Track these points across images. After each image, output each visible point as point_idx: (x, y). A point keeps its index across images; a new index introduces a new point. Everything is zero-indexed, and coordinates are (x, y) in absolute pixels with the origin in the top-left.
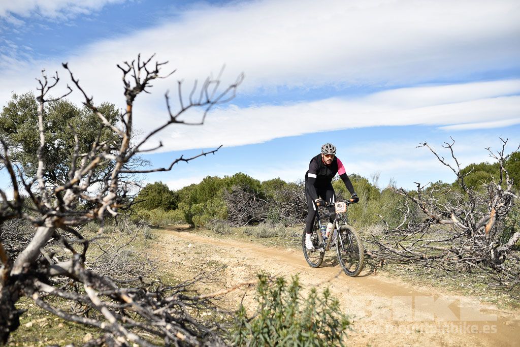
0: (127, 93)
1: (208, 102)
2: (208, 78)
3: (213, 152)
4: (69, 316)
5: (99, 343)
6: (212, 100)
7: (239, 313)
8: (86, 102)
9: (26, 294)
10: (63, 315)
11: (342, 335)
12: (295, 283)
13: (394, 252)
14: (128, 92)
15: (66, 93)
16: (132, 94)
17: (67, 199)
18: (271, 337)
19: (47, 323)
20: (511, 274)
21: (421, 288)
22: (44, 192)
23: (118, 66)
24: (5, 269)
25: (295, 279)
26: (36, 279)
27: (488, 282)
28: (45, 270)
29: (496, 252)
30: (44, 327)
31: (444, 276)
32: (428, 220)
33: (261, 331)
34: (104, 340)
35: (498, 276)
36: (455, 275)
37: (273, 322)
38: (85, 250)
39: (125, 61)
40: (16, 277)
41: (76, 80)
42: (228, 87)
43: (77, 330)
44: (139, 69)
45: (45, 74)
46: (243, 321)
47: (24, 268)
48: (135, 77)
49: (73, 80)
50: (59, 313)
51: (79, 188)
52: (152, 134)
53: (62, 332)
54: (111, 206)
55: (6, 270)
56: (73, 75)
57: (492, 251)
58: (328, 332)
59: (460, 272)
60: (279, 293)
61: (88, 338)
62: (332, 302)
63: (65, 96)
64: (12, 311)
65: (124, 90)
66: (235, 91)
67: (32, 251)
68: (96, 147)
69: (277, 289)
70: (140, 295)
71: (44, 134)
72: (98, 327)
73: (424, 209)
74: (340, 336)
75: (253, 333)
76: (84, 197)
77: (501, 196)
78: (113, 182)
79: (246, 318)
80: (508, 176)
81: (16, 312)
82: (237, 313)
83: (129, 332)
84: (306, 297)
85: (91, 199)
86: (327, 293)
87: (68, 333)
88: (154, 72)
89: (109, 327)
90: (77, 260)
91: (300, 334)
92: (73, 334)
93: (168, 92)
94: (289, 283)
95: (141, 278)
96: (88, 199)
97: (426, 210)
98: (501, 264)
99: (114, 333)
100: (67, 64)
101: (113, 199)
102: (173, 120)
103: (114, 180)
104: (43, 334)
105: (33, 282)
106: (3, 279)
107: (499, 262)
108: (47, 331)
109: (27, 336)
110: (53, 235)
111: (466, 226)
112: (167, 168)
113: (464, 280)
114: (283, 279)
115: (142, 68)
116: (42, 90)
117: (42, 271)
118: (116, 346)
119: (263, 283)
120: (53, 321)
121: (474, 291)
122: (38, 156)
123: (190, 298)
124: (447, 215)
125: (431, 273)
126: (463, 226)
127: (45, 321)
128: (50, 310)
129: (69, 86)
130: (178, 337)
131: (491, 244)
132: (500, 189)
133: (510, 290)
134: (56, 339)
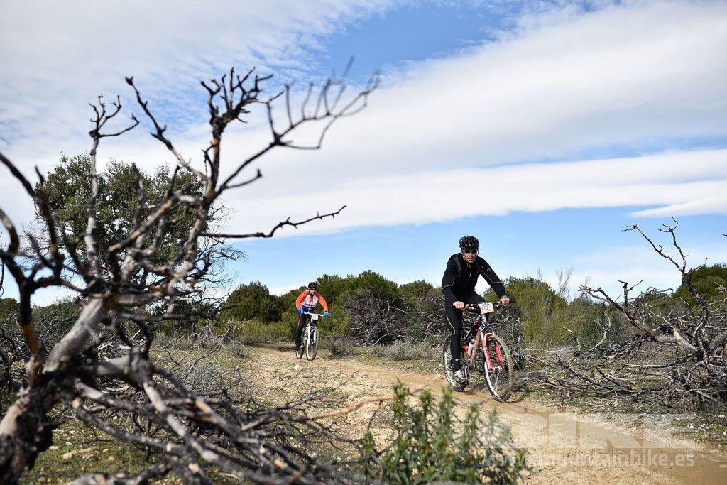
0: (214, 121)
1: (328, 114)
3: (333, 214)
4: (121, 433)
5: (163, 470)
6: (334, 112)
7: (364, 441)
8: (155, 132)
9: (62, 400)
10: (113, 431)
11: (515, 479)
13: (588, 380)
14: (215, 120)
15: (131, 126)
16: (220, 122)
17: (125, 268)
18: (411, 478)
19: (92, 455)
23: (203, 84)
24: (35, 361)
25: (447, 392)
26: (78, 380)
28: (92, 368)
30: (88, 460)
32: (638, 336)
33: (397, 468)
34: (169, 466)
36: (679, 413)
37: (413, 456)
38: (148, 345)
39: (213, 78)
40: (49, 375)
41: (144, 102)
42: (357, 95)
44: (232, 89)
45: (102, 101)
46: (371, 454)
47: (61, 363)
48: (225, 98)
49: (140, 101)
50: (108, 428)
51: (142, 254)
52: (247, 162)
53: (113, 468)
54: (185, 278)
55: (37, 364)
56: (141, 95)
58: (494, 473)
59: (687, 409)
60: (423, 415)
62: (502, 430)
63: (129, 129)
64: (42, 422)
65: (210, 117)
67: (74, 339)
68: (168, 196)
69: (421, 409)
70: (223, 406)
72: (163, 450)
73: (633, 320)
75: (385, 471)
76: (149, 266)
78: (190, 247)
79: (375, 450)
81: (48, 424)
82: (361, 441)
83: (204, 449)
84: (462, 417)
85: (159, 269)
86: (493, 417)
87: (121, 468)
88: (252, 91)
89: (177, 450)
90: (136, 353)
91: (453, 471)
96: (155, 270)
97: (636, 321)
99: (185, 457)
100: (132, 78)
102: (278, 141)
103: (193, 244)
104: (85, 468)
105: (73, 383)
106: (32, 376)
108: (91, 465)
109: (63, 470)
111: (695, 346)
112: (267, 233)
113: (694, 420)
114: (429, 395)
115: (236, 87)
116: (98, 122)
117: (87, 368)
118: (186, 474)
119: (401, 397)
120: (101, 453)
121: (710, 435)
122: (88, 210)
123: (295, 418)
124: (666, 330)
125: (644, 410)
126: (690, 346)
127: (90, 452)
128: (96, 423)
129: (134, 116)
130: (275, 465)
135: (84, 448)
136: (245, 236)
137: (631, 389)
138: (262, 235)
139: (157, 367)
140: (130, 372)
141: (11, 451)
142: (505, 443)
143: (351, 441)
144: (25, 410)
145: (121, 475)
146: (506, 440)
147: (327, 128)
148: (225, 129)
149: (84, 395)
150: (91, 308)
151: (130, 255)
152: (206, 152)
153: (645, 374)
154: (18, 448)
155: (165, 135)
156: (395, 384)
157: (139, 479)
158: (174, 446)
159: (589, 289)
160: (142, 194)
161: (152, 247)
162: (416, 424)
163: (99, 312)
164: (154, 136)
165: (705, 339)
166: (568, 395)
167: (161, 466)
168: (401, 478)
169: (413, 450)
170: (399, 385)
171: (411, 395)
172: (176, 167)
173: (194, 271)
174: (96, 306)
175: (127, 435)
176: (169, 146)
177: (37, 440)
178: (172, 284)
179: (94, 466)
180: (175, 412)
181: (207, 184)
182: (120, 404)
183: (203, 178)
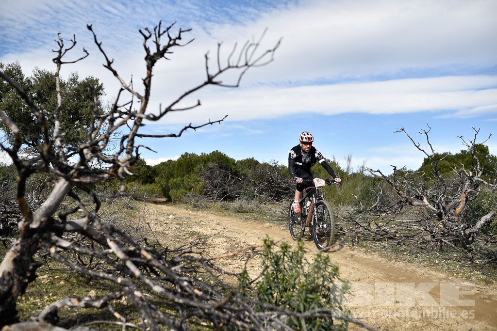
0: (148, 58)
1: (247, 64)
2: (248, 41)
3: (219, 121)
4: (86, 270)
5: (118, 296)
6: (250, 64)
7: (242, 275)
8: (106, 64)
9: (43, 248)
10: (80, 269)
11: (341, 300)
12: (301, 248)
13: (368, 230)
14: (149, 57)
15: (83, 57)
16: (153, 59)
19: (49, 280)
20: (481, 254)
21: (397, 263)
22: (61, 150)
23: (140, 31)
24: (25, 222)
25: (300, 245)
26: (54, 234)
27: (460, 260)
28: (62, 226)
29: (465, 234)
30: (46, 284)
31: (418, 253)
32: (401, 202)
33: (266, 293)
34: (123, 293)
35: (469, 255)
36: (428, 252)
37: (277, 285)
39: (146, 27)
40: (34, 230)
41: (99, 42)
42: (265, 52)
43: (79, 288)
46: (247, 283)
47: (41, 222)
48: (156, 43)
50: (75, 267)
51: (97, 148)
52: (187, 94)
53: (65, 289)
54: (127, 167)
55: (26, 223)
56: (97, 37)
57: (462, 231)
59: (433, 250)
60: (282, 257)
62: (333, 268)
63: (82, 59)
64: (31, 262)
65: (145, 54)
66: (273, 55)
67: (50, 206)
69: (282, 254)
71: (61, 95)
72: (115, 281)
74: (339, 300)
75: (258, 294)
76: (101, 156)
77: (471, 182)
78: (130, 144)
79: (248, 280)
80: (478, 163)
81: (35, 264)
82: (240, 274)
83: (155, 284)
84: (311, 261)
85: (108, 159)
86: (327, 261)
87: (71, 290)
88: (177, 38)
89: (125, 282)
90: (95, 217)
91: (306, 296)
92: (75, 291)
93: (208, 52)
94: (294, 248)
95: (146, 240)
96: (105, 159)
97: (400, 192)
98: (470, 244)
99: (131, 287)
100: (91, 25)
101: (129, 160)
102: (210, 81)
103: (131, 142)
104: (46, 290)
105: (50, 236)
106: (23, 231)
107: (469, 243)
108: (49, 287)
110: (69, 192)
111: (437, 209)
112: (177, 134)
113: (438, 257)
114: (287, 245)
115: (162, 34)
116: (60, 52)
117: (59, 225)
119: (269, 247)
120: (54, 279)
121: (448, 267)
122: (55, 115)
124: (419, 198)
125: (406, 250)
126: (433, 208)
127: (47, 278)
128: (67, 263)
129: (86, 49)
130: (195, 293)
131: (462, 226)
132: (471, 175)
133: (481, 268)
134: (60, 295)
135: (41, 275)
136: (164, 136)
137: (395, 236)
138: (174, 135)
139: (116, 228)
140: (88, 229)
141: (11, 282)
142: (335, 277)
144: (18, 254)
145: (87, 299)
146: (335, 274)
147: (243, 73)
148: (155, 64)
149: (58, 244)
150: (61, 185)
151: (89, 149)
152: (144, 81)
153: (407, 227)
154: (15, 280)
155: (112, 66)
156: (265, 239)
157: (102, 301)
158: (123, 279)
159: (372, 170)
160: (96, 107)
162: (277, 263)
163: (67, 188)
164: (105, 66)
165: (444, 205)
166: (357, 240)
167: (117, 293)
168: (269, 300)
169: (273, 280)
170: (267, 239)
171: (275, 245)
172: (119, 89)
174: (64, 183)
175: (90, 271)
176: (115, 74)
177: (28, 275)
178: (120, 170)
179: (51, 288)
180: (131, 259)
181: (142, 101)
182: (83, 251)
183: (139, 97)
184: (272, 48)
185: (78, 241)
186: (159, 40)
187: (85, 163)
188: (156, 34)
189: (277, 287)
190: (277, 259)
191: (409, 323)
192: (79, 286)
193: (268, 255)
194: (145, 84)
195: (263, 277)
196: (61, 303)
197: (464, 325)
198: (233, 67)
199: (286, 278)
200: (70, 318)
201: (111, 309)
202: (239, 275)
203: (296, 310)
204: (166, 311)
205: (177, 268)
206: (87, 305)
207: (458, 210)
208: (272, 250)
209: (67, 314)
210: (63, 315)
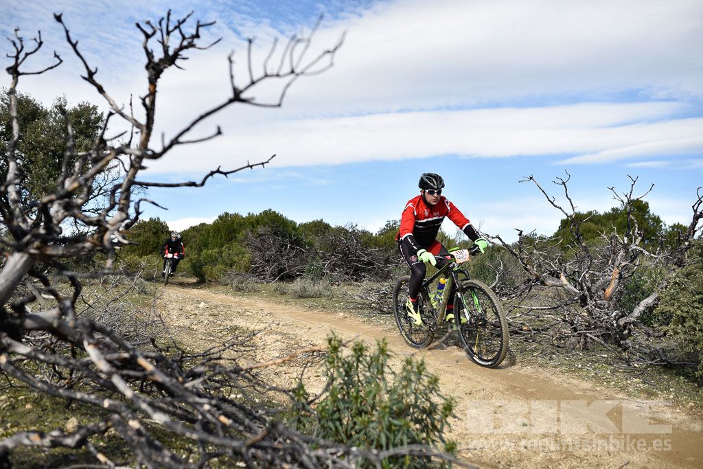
0: (150, 66)
1: (292, 72)
2: (294, 36)
3: (263, 164)
4: (54, 389)
5: (103, 428)
6: (298, 70)
7: (297, 391)
8: (86, 75)
10: (45, 387)
11: (442, 426)
12: (382, 351)
14: (152, 64)
15: (53, 64)
16: (157, 68)
18: (343, 426)
19: (8, 403)
20: (640, 353)
21: (524, 369)
22: (18, 206)
23: (138, 25)
25: (382, 345)
26: (4, 334)
27: (612, 363)
28: (18, 321)
29: (618, 326)
30: (4, 408)
31: (553, 353)
32: (529, 280)
33: (331, 417)
34: (109, 424)
35: (625, 355)
36: (567, 352)
37: (347, 405)
38: (76, 295)
39: (148, 20)
41: (74, 42)
42: (320, 53)
46: (303, 403)
49: (69, 40)
50: (39, 385)
51: (72, 203)
52: (202, 117)
53: (33, 416)
54: (118, 230)
57: (614, 322)
58: (422, 420)
59: (574, 349)
60: (355, 365)
61: (72, 424)
62: (430, 380)
63: (51, 68)
65: (146, 61)
66: (332, 58)
68: (100, 143)
69: (354, 359)
70: (159, 361)
71: (18, 122)
72: (99, 406)
73: (526, 265)
74: (439, 427)
75: (320, 420)
76: (80, 215)
77: (627, 252)
78: (124, 196)
79: (307, 399)
80: (636, 225)
82: (294, 391)
84: (398, 371)
85: (91, 219)
86: (421, 367)
87: (40, 417)
88: (193, 36)
89: (115, 406)
90: (68, 308)
91: (389, 422)
92: (47, 419)
94: (372, 350)
95: (153, 341)
96: (86, 220)
97: (528, 266)
98: (625, 340)
99: (124, 414)
100: (61, 15)
101: (122, 221)
102: (237, 97)
103: (126, 194)
107: (624, 338)
108: (8, 414)
110: (31, 270)
111: (579, 290)
112: (199, 182)
113: (581, 359)
114: (362, 346)
115: (173, 31)
116: (17, 58)
117: (13, 321)
118: (130, 433)
119: (335, 349)
120: (17, 401)
121: (596, 373)
122: (9, 153)
123: (228, 369)
124: (555, 275)
125: (536, 350)
126: (575, 290)
127: (5, 400)
128: (26, 380)
129: (58, 54)
130: (220, 422)
131: (614, 314)
132: (626, 242)
133: (641, 373)
134: (23, 425)
136: (177, 185)
137: (522, 330)
138: (193, 184)
139: (97, 325)
140: (60, 326)
142: (434, 393)
143: (285, 392)
145: (55, 433)
146: (433, 389)
147: (288, 85)
148: (162, 76)
149: (11, 349)
150: (15, 261)
151: (59, 204)
152: (144, 100)
153: (538, 317)
155: (95, 77)
156: (330, 337)
157: (77, 437)
158: (111, 402)
159: (488, 236)
160: (71, 140)
161: (82, 196)
162: (347, 374)
163: (26, 264)
164: (85, 78)
165: (589, 285)
167: (101, 424)
168: (336, 428)
169: (343, 400)
170: (333, 337)
171: (344, 346)
172: (107, 113)
173: (127, 221)
174: (22, 257)
175: (61, 391)
176: (101, 90)
178: (107, 236)
179: (11, 415)
180: (120, 372)
181: (142, 132)
182: (50, 360)
183: (138, 125)
184: (331, 48)
185: (51, 344)
186: (168, 40)
187: (52, 225)
188: (161, 30)
189: (348, 408)
190: (348, 366)
191: (541, 455)
192: (54, 411)
193: (333, 362)
194: (144, 104)
195: (328, 394)
196: (15, 441)
197: (618, 457)
198: (272, 76)
199: (362, 394)
200: (35, 461)
201: (92, 449)
202: (291, 393)
203: (375, 443)
204: (184, 445)
205: (197, 383)
206: (55, 444)
207: (609, 291)
208: (340, 354)
209: (30, 456)
210: (24, 457)
